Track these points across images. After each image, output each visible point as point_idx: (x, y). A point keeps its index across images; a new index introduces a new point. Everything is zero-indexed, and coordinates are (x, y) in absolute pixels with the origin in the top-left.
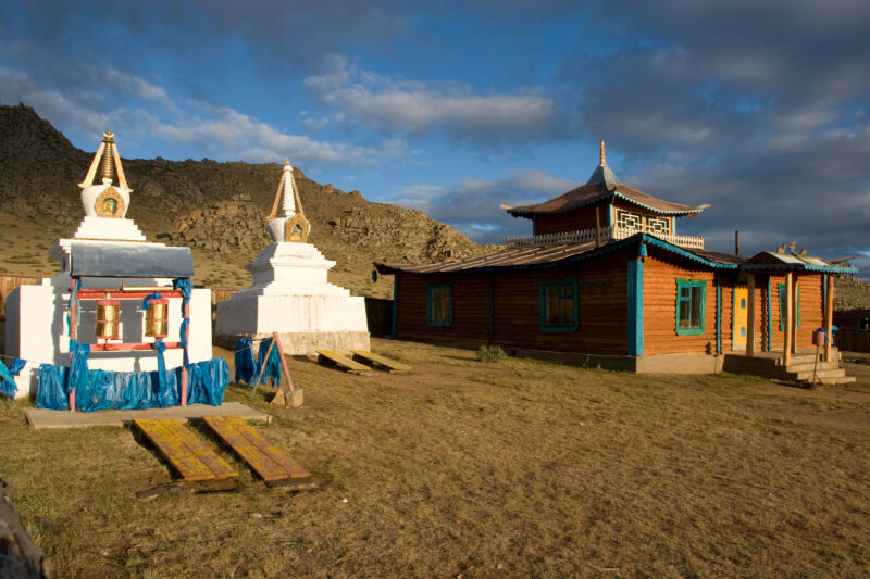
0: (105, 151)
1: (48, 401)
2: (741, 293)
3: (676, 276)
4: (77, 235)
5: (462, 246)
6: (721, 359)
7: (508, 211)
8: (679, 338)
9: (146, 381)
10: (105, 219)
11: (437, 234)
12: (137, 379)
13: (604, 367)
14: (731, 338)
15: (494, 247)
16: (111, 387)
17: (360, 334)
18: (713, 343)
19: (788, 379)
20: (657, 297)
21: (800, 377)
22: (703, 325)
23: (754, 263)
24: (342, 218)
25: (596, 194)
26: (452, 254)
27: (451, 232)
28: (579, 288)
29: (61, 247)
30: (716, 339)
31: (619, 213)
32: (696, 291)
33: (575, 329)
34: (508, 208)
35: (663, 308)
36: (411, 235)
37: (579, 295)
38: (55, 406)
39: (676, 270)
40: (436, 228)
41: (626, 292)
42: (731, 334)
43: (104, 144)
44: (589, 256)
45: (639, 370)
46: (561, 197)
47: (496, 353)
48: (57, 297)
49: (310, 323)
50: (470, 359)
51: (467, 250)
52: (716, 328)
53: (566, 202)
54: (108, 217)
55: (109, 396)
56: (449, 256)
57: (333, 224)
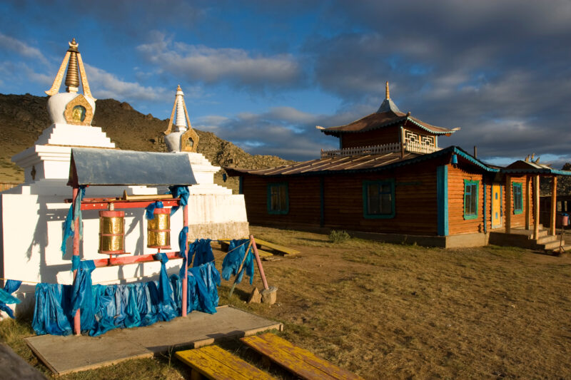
0: (70, 60)
1: (48, 325)
2: (497, 189)
3: (464, 178)
4: (50, 141)
5: (240, 155)
6: (488, 235)
7: (322, 131)
8: (465, 222)
9: (144, 292)
10: (74, 127)
11: (223, 148)
12: (135, 291)
13: (419, 244)
14: (491, 221)
15: (261, 157)
16: (112, 303)
17: (242, 224)
18: (482, 224)
19: (538, 249)
20: (455, 192)
21: (547, 247)
22: (477, 212)
23: (513, 168)
24: (159, 137)
25: (389, 119)
26: (234, 161)
27: (233, 146)
28: (396, 186)
29: (37, 153)
30: (484, 221)
31: (406, 132)
32: (474, 188)
33: (392, 216)
34: (322, 128)
35: (457, 200)
36: (206, 148)
37: (395, 191)
38: (58, 331)
39: (463, 174)
40: (222, 144)
41: (436, 189)
42: (491, 218)
43: (69, 53)
44: (409, 163)
45: (447, 246)
46: (360, 121)
47: (344, 236)
48: (41, 206)
49: (205, 217)
50: (324, 241)
51: (243, 159)
52: (483, 213)
53: (365, 125)
54: (77, 124)
55: (111, 313)
56: (232, 162)
57: (153, 141)
